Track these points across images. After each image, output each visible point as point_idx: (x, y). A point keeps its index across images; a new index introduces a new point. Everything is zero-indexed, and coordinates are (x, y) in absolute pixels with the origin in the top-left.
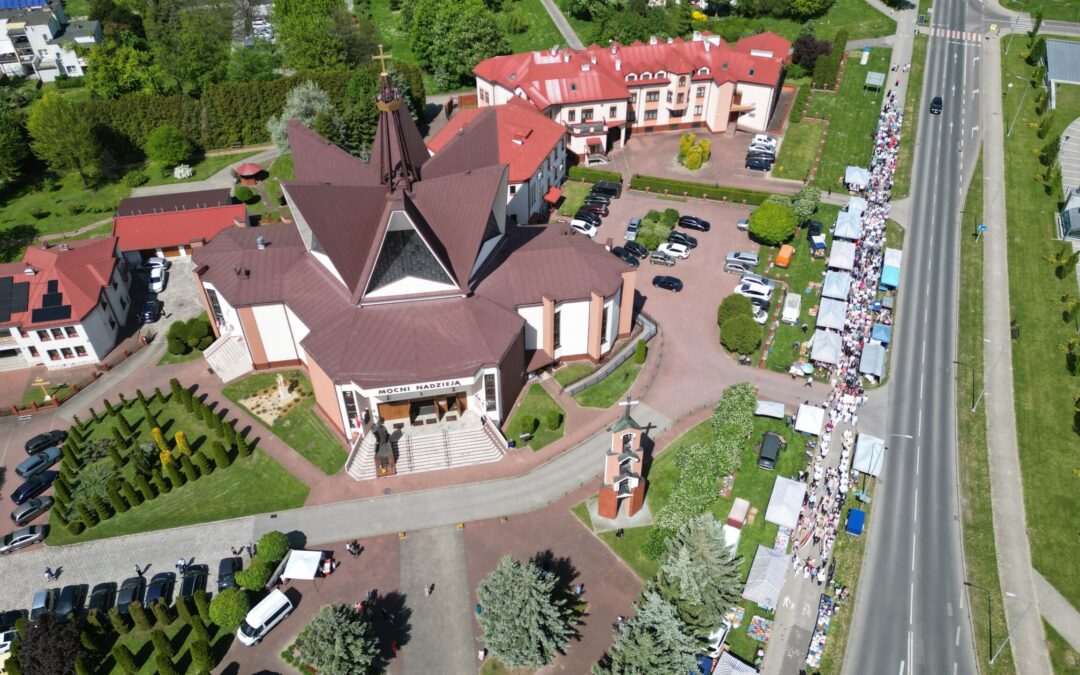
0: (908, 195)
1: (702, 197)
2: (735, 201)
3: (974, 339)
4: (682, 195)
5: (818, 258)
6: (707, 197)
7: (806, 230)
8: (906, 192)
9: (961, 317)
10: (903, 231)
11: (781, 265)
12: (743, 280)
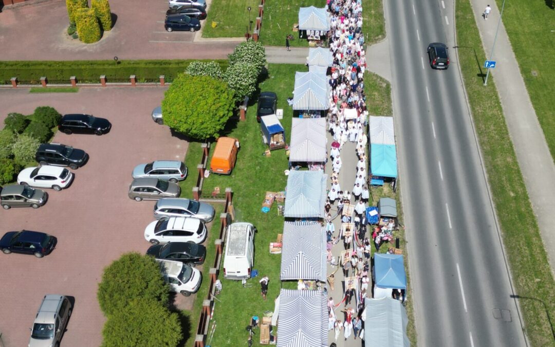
0: (384, 36)
1: (99, 81)
2: (149, 80)
3: (529, 244)
4: (69, 82)
5: (274, 148)
6: (106, 80)
7: (254, 108)
8: (381, 31)
9: (500, 207)
10: (388, 86)
11: (220, 171)
12: (158, 212)
